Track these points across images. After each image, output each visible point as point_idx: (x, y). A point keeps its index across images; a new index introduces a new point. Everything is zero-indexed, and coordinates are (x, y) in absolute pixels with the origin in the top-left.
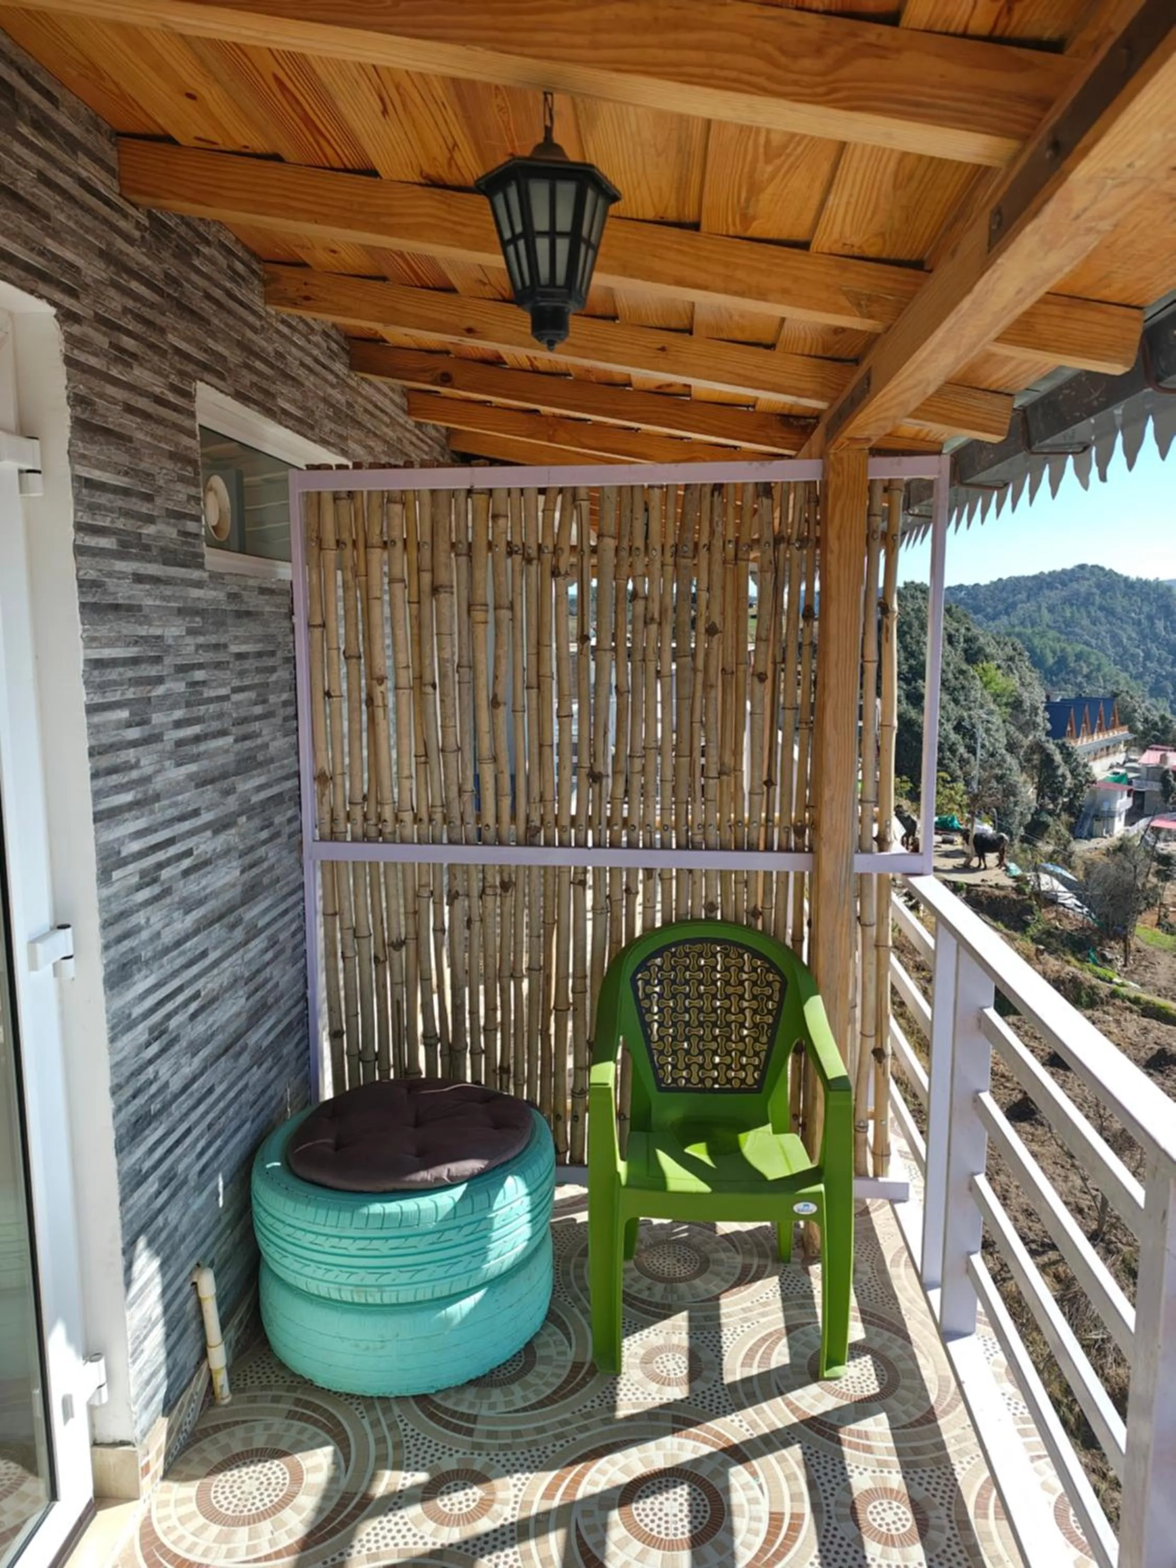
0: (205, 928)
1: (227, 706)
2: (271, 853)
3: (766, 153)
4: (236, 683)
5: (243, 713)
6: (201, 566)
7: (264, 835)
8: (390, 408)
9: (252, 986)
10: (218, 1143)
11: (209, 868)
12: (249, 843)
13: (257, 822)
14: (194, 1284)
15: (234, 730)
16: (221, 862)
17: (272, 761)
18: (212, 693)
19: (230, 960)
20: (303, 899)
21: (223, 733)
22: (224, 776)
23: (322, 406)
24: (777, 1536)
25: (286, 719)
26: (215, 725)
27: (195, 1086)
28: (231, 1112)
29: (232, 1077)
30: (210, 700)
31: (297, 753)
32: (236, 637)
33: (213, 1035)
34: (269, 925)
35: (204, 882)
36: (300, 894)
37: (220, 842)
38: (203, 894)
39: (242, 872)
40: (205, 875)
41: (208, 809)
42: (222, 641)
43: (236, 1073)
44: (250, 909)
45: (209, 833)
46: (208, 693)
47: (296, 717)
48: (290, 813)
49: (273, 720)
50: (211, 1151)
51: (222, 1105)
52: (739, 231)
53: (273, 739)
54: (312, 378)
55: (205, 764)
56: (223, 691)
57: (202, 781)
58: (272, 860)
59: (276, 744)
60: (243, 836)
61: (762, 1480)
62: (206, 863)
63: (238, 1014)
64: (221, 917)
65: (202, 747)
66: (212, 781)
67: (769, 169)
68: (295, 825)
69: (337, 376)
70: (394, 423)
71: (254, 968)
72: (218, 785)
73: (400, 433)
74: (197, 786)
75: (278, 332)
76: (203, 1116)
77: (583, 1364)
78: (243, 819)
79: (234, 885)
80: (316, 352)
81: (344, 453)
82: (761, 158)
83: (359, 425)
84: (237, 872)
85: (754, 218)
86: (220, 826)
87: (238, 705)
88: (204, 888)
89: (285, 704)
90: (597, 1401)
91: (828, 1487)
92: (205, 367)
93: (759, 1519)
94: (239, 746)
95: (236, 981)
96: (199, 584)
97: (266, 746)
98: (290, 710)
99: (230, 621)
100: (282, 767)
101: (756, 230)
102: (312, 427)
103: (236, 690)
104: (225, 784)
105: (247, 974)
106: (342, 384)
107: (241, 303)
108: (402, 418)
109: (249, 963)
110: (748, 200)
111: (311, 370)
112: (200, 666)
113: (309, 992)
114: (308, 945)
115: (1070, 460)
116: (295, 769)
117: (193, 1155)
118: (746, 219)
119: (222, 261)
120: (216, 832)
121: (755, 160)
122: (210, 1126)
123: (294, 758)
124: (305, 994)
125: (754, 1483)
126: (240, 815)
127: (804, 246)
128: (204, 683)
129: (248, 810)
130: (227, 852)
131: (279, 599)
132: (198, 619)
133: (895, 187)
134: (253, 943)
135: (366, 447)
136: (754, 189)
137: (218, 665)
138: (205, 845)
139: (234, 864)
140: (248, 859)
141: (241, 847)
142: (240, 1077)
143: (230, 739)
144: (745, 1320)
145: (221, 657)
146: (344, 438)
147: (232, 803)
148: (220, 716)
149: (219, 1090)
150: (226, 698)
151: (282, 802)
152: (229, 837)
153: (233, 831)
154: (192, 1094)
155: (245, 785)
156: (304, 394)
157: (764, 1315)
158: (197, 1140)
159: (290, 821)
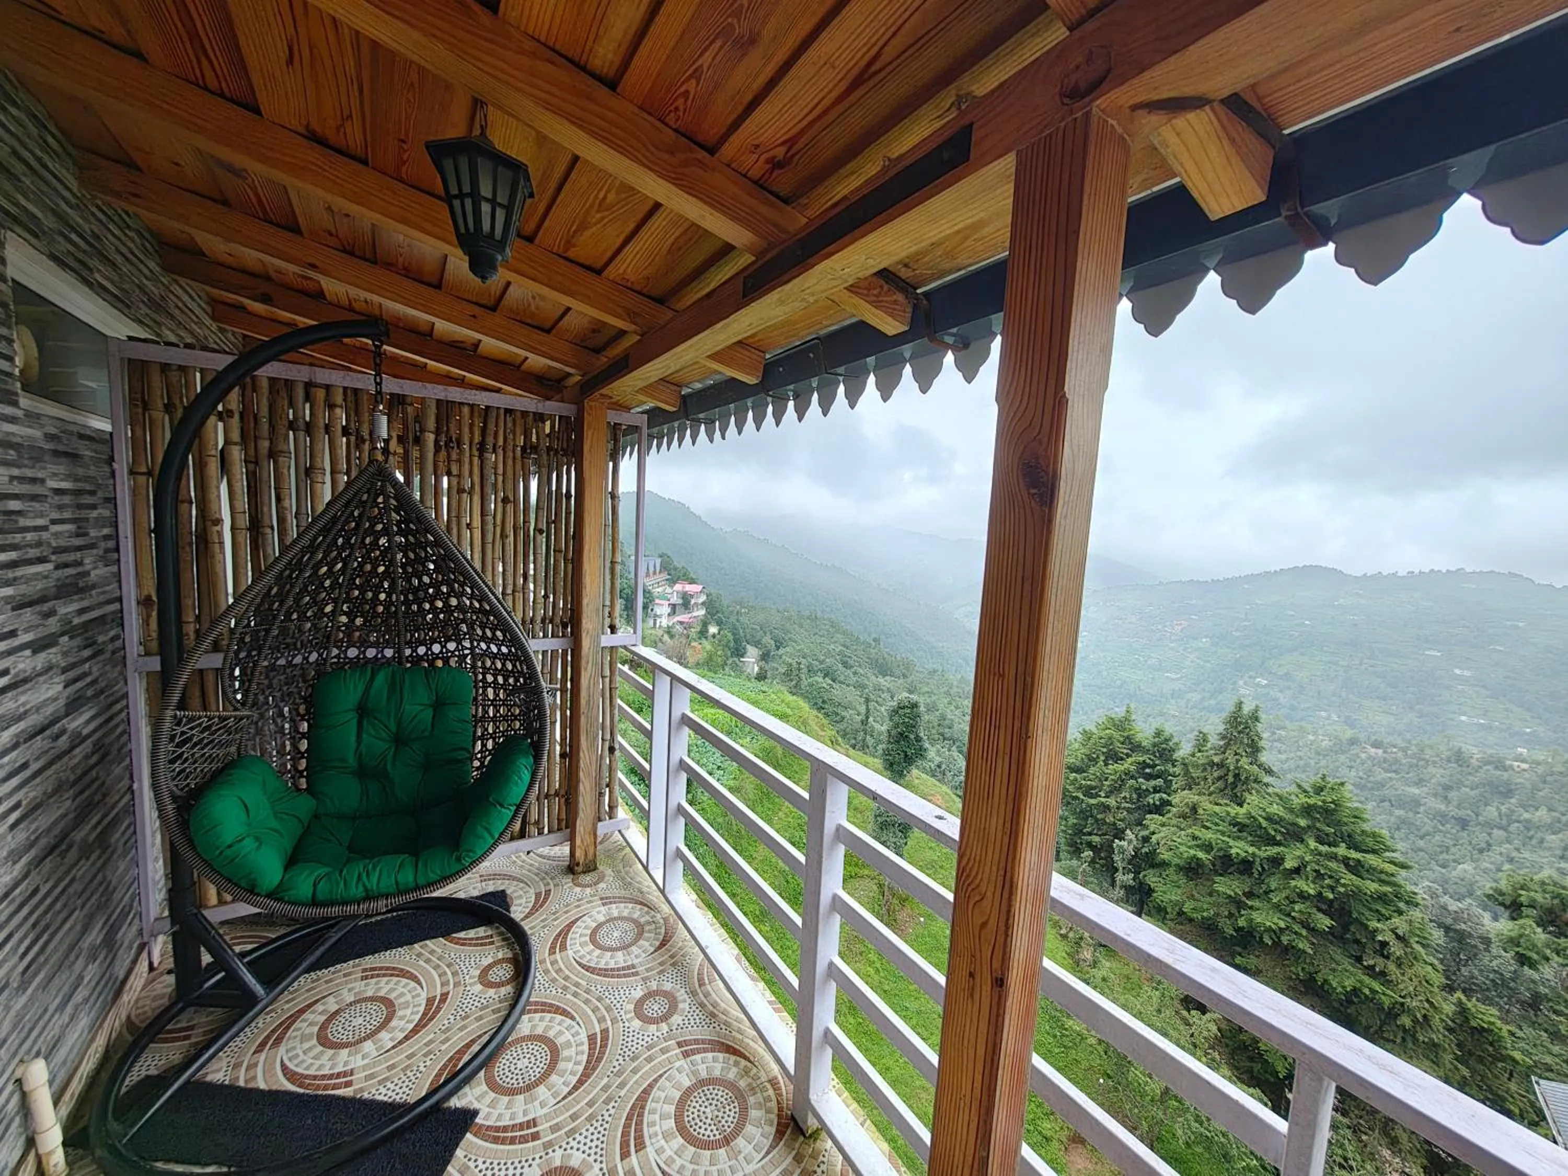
0: (25, 741)
1: (45, 535)
2: (94, 668)
3: (600, 205)
4: (55, 515)
5: (62, 543)
6: (15, 404)
7: (87, 653)
8: (198, 311)
9: (78, 788)
10: (45, 937)
11: (28, 686)
12: (72, 660)
13: (78, 641)
14: (19, 1081)
15: (53, 558)
16: (42, 679)
17: (94, 587)
18: (29, 523)
19: (54, 767)
20: (127, 707)
21: (41, 560)
22: (43, 599)
23: (137, 291)
24: (595, 1049)
25: (107, 551)
26: (33, 553)
27: (18, 891)
28: (58, 906)
29: (59, 874)
30: (26, 529)
31: (120, 581)
32: (55, 474)
33: (37, 839)
34: (94, 731)
35: (23, 699)
36: (124, 702)
37: (41, 660)
38: (22, 710)
39: (65, 687)
40: (24, 692)
41: (27, 630)
42: (40, 475)
43: (63, 869)
44: (74, 719)
45: (28, 652)
46: (23, 522)
47: (117, 550)
48: (112, 633)
49: (95, 551)
50: (36, 949)
51: (48, 901)
52: (561, 251)
53: (95, 568)
54: (128, 266)
55: (23, 589)
56: (40, 522)
57: (20, 605)
58: (95, 674)
59: (97, 572)
60: (65, 654)
61: (578, 1019)
62: (25, 681)
63: (64, 816)
64: (42, 730)
65: (20, 572)
66: (30, 604)
67: (598, 216)
68: (118, 644)
69: (151, 271)
70: (200, 323)
71: (79, 772)
72: (38, 608)
73: (207, 332)
74: (14, 609)
75: (93, 215)
76: (26, 919)
77: (435, 997)
78: (66, 638)
79: (56, 699)
80: (132, 245)
81: (158, 335)
82: (596, 207)
83: (172, 317)
84: (60, 687)
85: (574, 246)
86: (37, 647)
87: (56, 535)
88: (23, 704)
89: (106, 538)
90: (452, 1018)
91: (618, 1005)
92: (15, 219)
93: (582, 1044)
94: (60, 573)
95: (60, 786)
96: (12, 420)
97: (88, 573)
98: (111, 544)
99: (47, 458)
100: (104, 593)
101: (571, 254)
102: (128, 307)
103: (54, 522)
104: (46, 607)
105: (72, 778)
106: (155, 279)
107: (55, 177)
108: (208, 321)
109: (73, 769)
110: (575, 232)
111: (127, 259)
112: (16, 497)
113: (135, 786)
114: (133, 746)
115: (703, 427)
116: (118, 594)
117: (16, 958)
118: (569, 244)
119: (34, 130)
120: (35, 652)
121: (592, 206)
122: (34, 926)
123: (116, 585)
124: (131, 787)
125: (574, 1023)
126: (62, 635)
127: (599, 272)
128: (19, 513)
129: (69, 630)
130: (48, 669)
131: (100, 447)
132: (12, 452)
133: (669, 252)
134: (77, 750)
135: (178, 335)
136: (583, 227)
137: (34, 498)
138: (24, 663)
139: (57, 680)
140: (72, 674)
141: (63, 665)
142: (68, 872)
143: (50, 566)
144: (544, 927)
145: (37, 489)
146: (159, 324)
147: (53, 624)
148: (39, 544)
149: (43, 891)
150: (45, 528)
151: (105, 623)
152: (52, 655)
153: (53, 650)
154: (13, 900)
155: (67, 608)
156: (120, 276)
157: (555, 920)
158: (21, 941)
159: (112, 640)
